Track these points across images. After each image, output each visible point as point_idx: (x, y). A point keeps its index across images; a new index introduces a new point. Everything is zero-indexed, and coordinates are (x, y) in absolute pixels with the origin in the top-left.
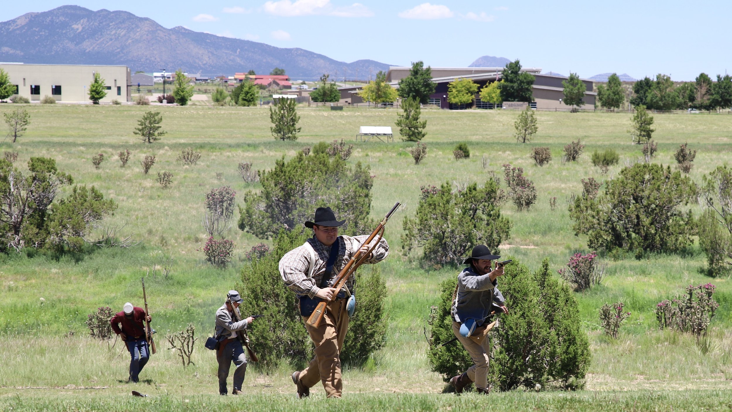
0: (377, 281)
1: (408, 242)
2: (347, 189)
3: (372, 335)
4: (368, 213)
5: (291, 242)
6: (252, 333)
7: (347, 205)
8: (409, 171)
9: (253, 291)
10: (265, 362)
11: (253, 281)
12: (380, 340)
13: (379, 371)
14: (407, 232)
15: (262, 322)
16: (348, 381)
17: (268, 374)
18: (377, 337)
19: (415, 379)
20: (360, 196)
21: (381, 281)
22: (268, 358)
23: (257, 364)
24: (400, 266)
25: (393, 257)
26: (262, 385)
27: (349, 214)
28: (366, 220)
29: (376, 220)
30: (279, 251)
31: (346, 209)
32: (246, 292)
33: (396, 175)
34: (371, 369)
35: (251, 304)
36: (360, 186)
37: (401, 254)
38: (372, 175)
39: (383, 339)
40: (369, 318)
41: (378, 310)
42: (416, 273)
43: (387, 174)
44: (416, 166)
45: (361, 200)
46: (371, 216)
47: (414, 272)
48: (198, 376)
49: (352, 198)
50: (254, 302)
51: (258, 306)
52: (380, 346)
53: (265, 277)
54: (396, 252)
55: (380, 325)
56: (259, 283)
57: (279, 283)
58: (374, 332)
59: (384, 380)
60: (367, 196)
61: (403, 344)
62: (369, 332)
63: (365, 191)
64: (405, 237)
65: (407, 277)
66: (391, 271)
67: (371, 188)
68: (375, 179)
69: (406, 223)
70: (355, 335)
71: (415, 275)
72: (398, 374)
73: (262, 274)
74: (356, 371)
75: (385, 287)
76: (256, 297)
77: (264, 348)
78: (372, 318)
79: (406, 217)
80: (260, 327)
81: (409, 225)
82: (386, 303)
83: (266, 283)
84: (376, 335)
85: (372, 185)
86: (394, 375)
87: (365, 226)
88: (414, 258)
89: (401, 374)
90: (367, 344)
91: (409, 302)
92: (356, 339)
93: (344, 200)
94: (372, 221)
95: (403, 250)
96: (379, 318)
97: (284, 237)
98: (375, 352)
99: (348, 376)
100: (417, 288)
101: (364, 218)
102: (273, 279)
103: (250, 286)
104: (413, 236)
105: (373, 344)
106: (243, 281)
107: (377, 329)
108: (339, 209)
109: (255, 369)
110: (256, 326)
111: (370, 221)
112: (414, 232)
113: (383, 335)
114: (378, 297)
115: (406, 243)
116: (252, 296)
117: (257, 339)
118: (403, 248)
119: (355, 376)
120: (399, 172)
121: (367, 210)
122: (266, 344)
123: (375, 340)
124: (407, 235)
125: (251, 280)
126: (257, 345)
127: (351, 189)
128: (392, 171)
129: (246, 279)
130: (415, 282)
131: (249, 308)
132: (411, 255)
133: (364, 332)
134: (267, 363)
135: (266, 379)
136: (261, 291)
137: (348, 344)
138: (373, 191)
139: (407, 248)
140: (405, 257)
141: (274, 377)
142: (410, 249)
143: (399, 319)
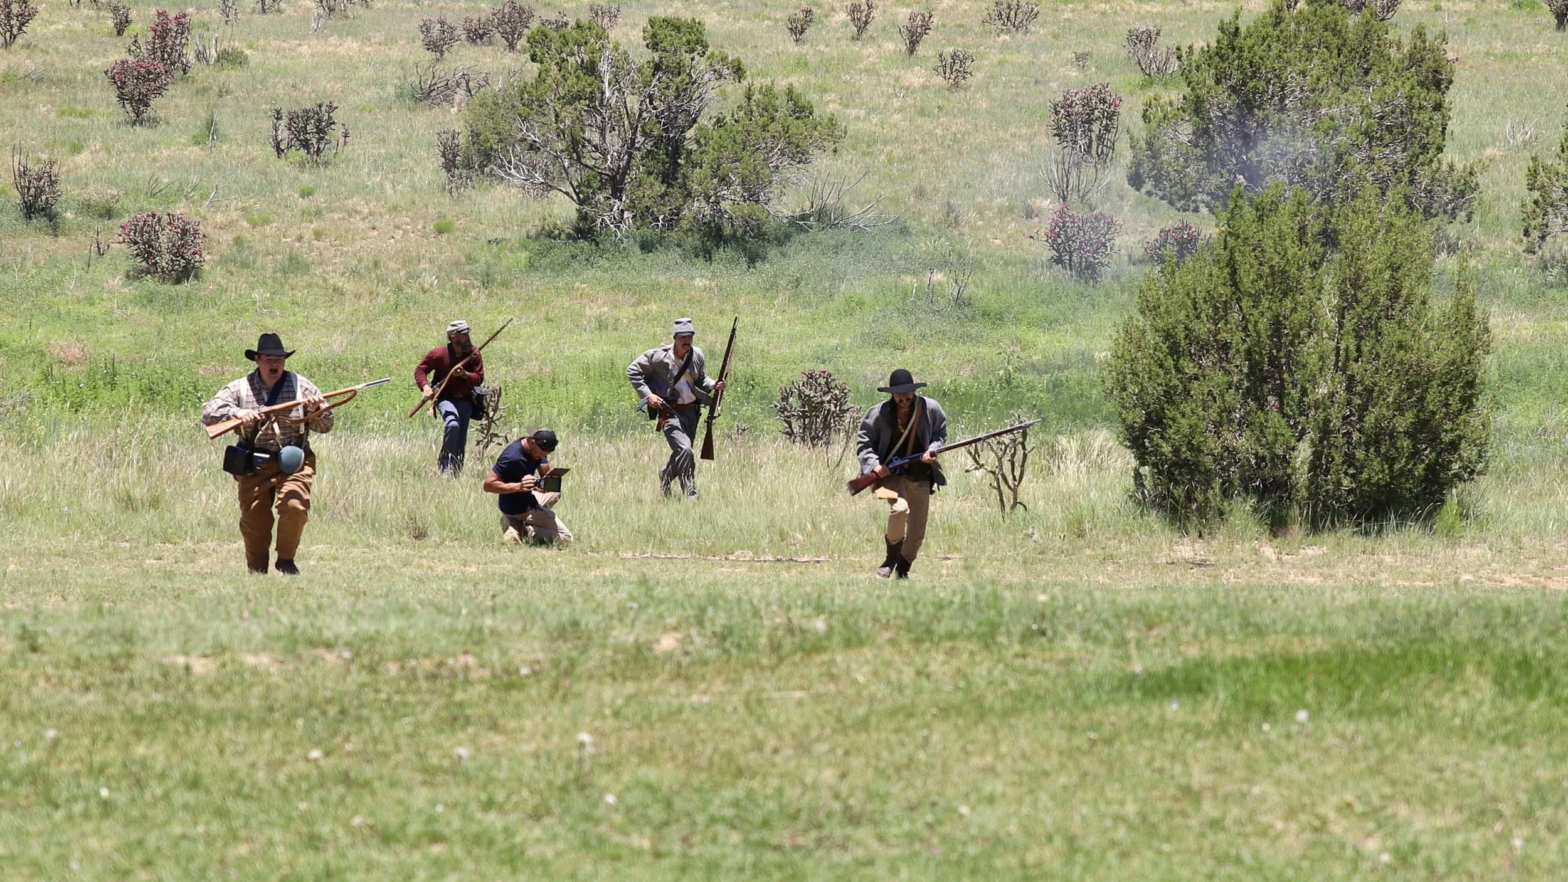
0: (1470, 316)
1: (1539, 220)
2: (1389, 90)
3: (1454, 446)
4: (1440, 149)
5: (1260, 219)
6: (1162, 437)
7: (1389, 129)
8: (1540, 47)
9: (1168, 336)
10: (1194, 506)
11: (1167, 312)
12: (1473, 458)
13: (1471, 533)
14: (1536, 195)
15: (1188, 410)
16: (1395, 554)
17: (1200, 536)
18: (1467, 451)
19: (1558, 553)
20: (1421, 108)
21: (1478, 315)
22: (1200, 498)
23: (1174, 510)
24: (1517, 278)
25: (1502, 255)
26: (1187, 562)
27: (1394, 152)
28: (1435, 165)
29: (1459, 166)
30: (1231, 241)
31: (1387, 138)
32: (1151, 338)
33: (1508, 56)
34: (1451, 529)
35: (1161, 366)
36: (1421, 84)
37: (1520, 249)
38: (1450, 55)
39: (1480, 456)
40: (1447, 405)
41: (1470, 384)
42: (1558, 296)
43: (1487, 54)
44: (1559, 34)
45: (1423, 117)
46: (1447, 157)
47: (1551, 293)
48: (1035, 537)
49: (1402, 112)
50: (1170, 362)
51: (1178, 370)
52: (1472, 472)
53: (1195, 303)
54: (1509, 243)
55: (1476, 422)
56: (1182, 316)
57: (1230, 318)
58: (1460, 438)
59: (1484, 555)
60: (1438, 107)
61: (1527, 469)
62: (1446, 438)
63: (1434, 96)
64: (1531, 206)
65: (1534, 304)
66: (1494, 292)
67: (1447, 88)
68: (1457, 66)
69: (1533, 174)
70: (1414, 446)
71: (1554, 299)
72: (1516, 540)
73: (1188, 294)
74: (1413, 531)
75: (1487, 330)
76: (1175, 351)
77: (1191, 473)
78: (1455, 403)
79: (1534, 159)
80: (1184, 421)
81: (1542, 178)
82: (1489, 366)
83: (1198, 317)
84: (1463, 444)
85: (1450, 82)
86: (1507, 543)
87: (1433, 179)
88: (1553, 258)
89: (1525, 540)
90: (1441, 466)
91: (1542, 366)
92: (1415, 455)
93: (1382, 118)
94: (1451, 167)
95: (1525, 239)
96: (1472, 405)
97: (1241, 208)
98: (1461, 486)
99: (1395, 545)
100: (1559, 332)
101: (1431, 161)
102: (1216, 308)
103: (1161, 324)
104: (1552, 205)
105: (1456, 467)
106: (1143, 313)
107: (1468, 431)
108: (1371, 138)
109: (1172, 523)
110: (1174, 420)
111: (1444, 167)
112: (1554, 196)
113: (1481, 447)
114: (1471, 353)
115: (1533, 223)
116: (1164, 347)
117: (1176, 451)
118: (1527, 233)
119: (1413, 544)
120: (1518, 49)
121: (1439, 141)
122: (1197, 464)
123: (1461, 458)
124: (1536, 202)
125: (1162, 309)
126: (1175, 464)
127: (1401, 89)
128: (1499, 46)
129: (1149, 308)
130: (1556, 319)
131: (1158, 375)
132: (1546, 251)
133: (1434, 439)
134: (1198, 509)
135: (1197, 545)
136: (1186, 337)
137: (1397, 467)
138: (1453, 96)
139: (1535, 234)
140: (1531, 256)
141: (1214, 543)
142: (1543, 238)
143: (1515, 409)
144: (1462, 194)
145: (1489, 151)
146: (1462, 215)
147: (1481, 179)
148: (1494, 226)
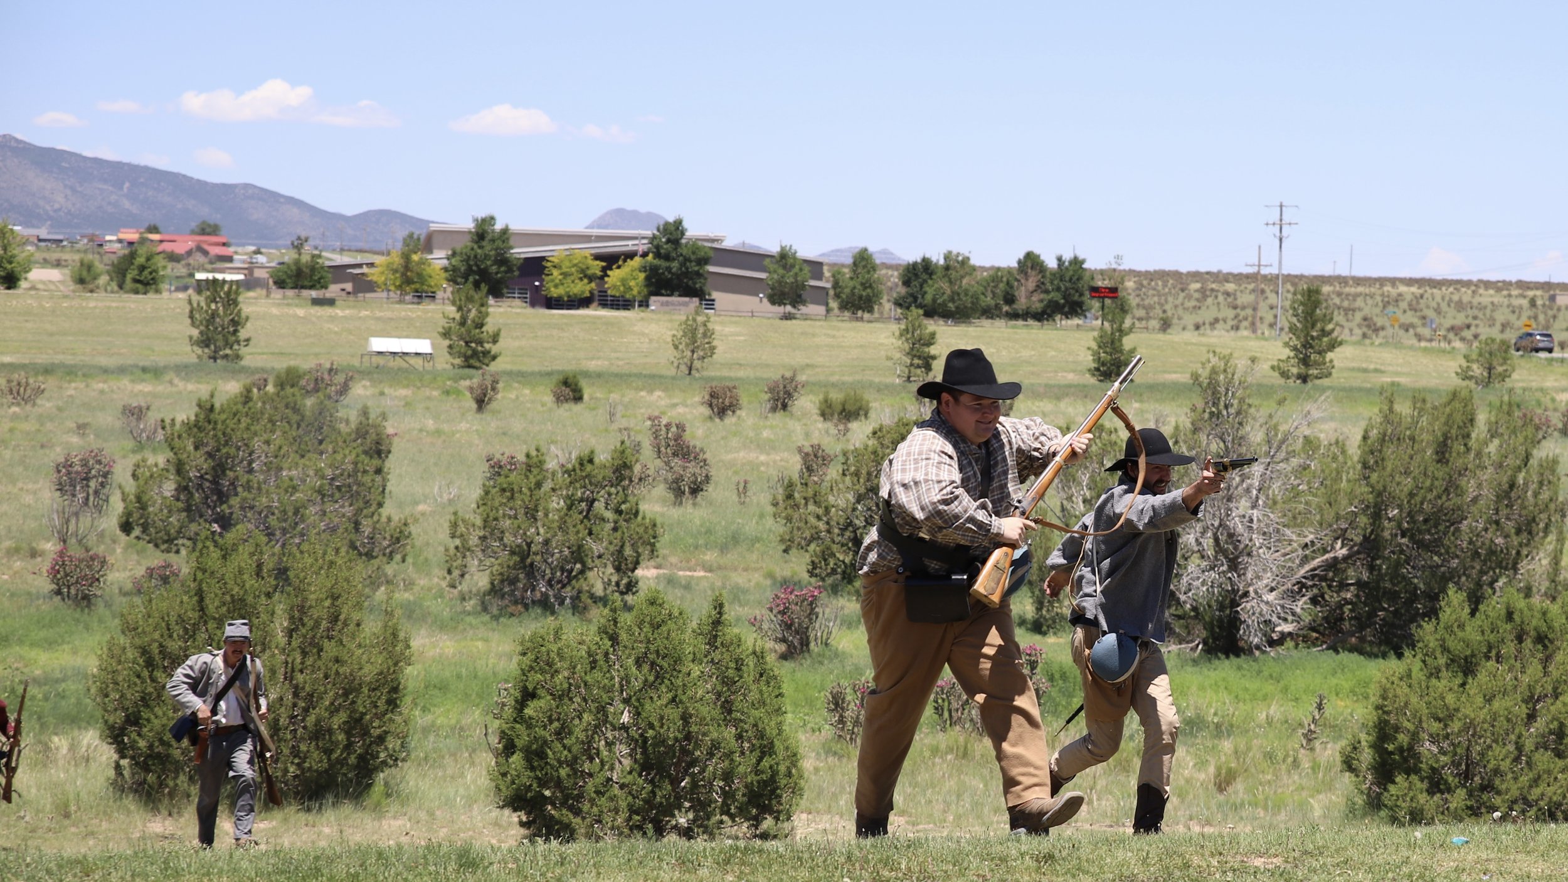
0: (395, 635)
1: (459, 562)
2: (339, 457)
3: (381, 739)
4: (380, 505)
5: (224, 557)
6: (139, 735)
7: (339, 488)
8: (464, 426)
9: (144, 651)
10: (167, 790)
11: (144, 632)
12: (397, 749)
13: (394, 808)
14: (457, 542)
15: (160, 713)
16: (332, 826)
17: (170, 815)
18: (392, 743)
19: (463, 822)
20: (365, 472)
21: (402, 635)
22: (171, 783)
23: (149, 794)
24: (440, 607)
25: (430, 589)
26: (158, 836)
27: (343, 506)
28: (375, 518)
29: (396, 518)
30: (200, 575)
31: (337, 495)
32: (131, 654)
33: (438, 432)
34: (378, 805)
35: (139, 676)
36: (366, 453)
37: (444, 584)
38: (390, 430)
39: (403, 747)
40: (376, 707)
41: (395, 690)
42: (474, 622)
43: (421, 430)
44: (478, 416)
45: (367, 479)
46: (385, 511)
47: (469, 619)
48: (27, 818)
49: (349, 476)
50: (145, 674)
51: (153, 680)
52: (396, 759)
53: (168, 625)
54: (436, 580)
55: (398, 719)
56: (157, 635)
57: (197, 637)
58: (386, 733)
59: (405, 826)
60: (379, 471)
61: (443, 757)
62: (375, 732)
63: (376, 462)
64: (452, 551)
65: (455, 628)
66: (423, 618)
67: (387, 457)
68: (396, 440)
69: (454, 525)
70: (348, 739)
71: (470, 624)
72: (431, 814)
73: (163, 618)
74: (347, 808)
75: (408, 647)
76: (150, 664)
77: (163, 764)
78: (382, 704)
79: (455, 514)
80: (156, 721)
81: (462, 529)
82: (412, 675)
83: (171, 636)
84: (389, 738)
85: (389, 452)
86: (423, 815)
87: (374, 528)
88: (470, 592)
89: (438, 813)
90: (372, 755)
91: (459, 677)
92: (349, 747)
93: (332, 479)
94: (389, 519)
95: (448, 577)
96: (396, 706)
97: (208, 548)
98: (387, 771)
99: (332, 819)
100: (475, 650)
101: (373, 514)
102: (186, 630)
103: (137, 641)
104: (469, 550)
105: (382, 755)
106: (123, 632)
107: (392, 727)
108: (323, 496)
109: (146, 804)
110: (148, 720)
111: (384, 519)
112: (471, 543)
113: (404, 738)
114: (396, 664)
115: (455, 564)
116: (141, 661)
117: (151, 747)
118: (449, 572)
119: (346, 817)
120: (445, 427)
121: (380, 498)
122: (168, 756)
123: (386, 749)
124: (457, 548)
125: (140, 630)
126: (148, 756)
127: (348, 458)
128: (430, 424)
129: (129, 628)
130: (472, 640)
131: (135, 684)
132: (464, 587)
133: (365, 733)
134: (170, 793)
135: (167, 823)
136: (160, 652)
137: (334, 756)
138: (392, 464)
139: (456, 573)
140: (452, 590)
141: (182, 820)
142: (462, 576)
143: (438, 711)
144: (398, 540)
145: (421, 507)
146: (398, 557)
147: (414, 529)
148: (424, 566)
